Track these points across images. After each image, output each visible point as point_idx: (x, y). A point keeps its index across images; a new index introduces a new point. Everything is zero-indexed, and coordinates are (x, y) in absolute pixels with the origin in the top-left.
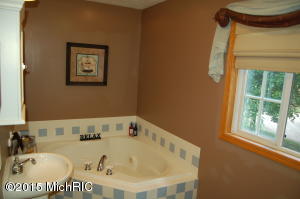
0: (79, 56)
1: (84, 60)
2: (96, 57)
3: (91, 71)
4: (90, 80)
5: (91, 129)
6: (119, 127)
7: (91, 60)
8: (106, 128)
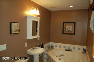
0: (66, 26)
1: (68, 27)
2: (71, 26)
3: (70, 30)
4: (69, 33)
5: (69, 48)
6: (79, 49)
7: (70, 27)
8: (74, 48)
